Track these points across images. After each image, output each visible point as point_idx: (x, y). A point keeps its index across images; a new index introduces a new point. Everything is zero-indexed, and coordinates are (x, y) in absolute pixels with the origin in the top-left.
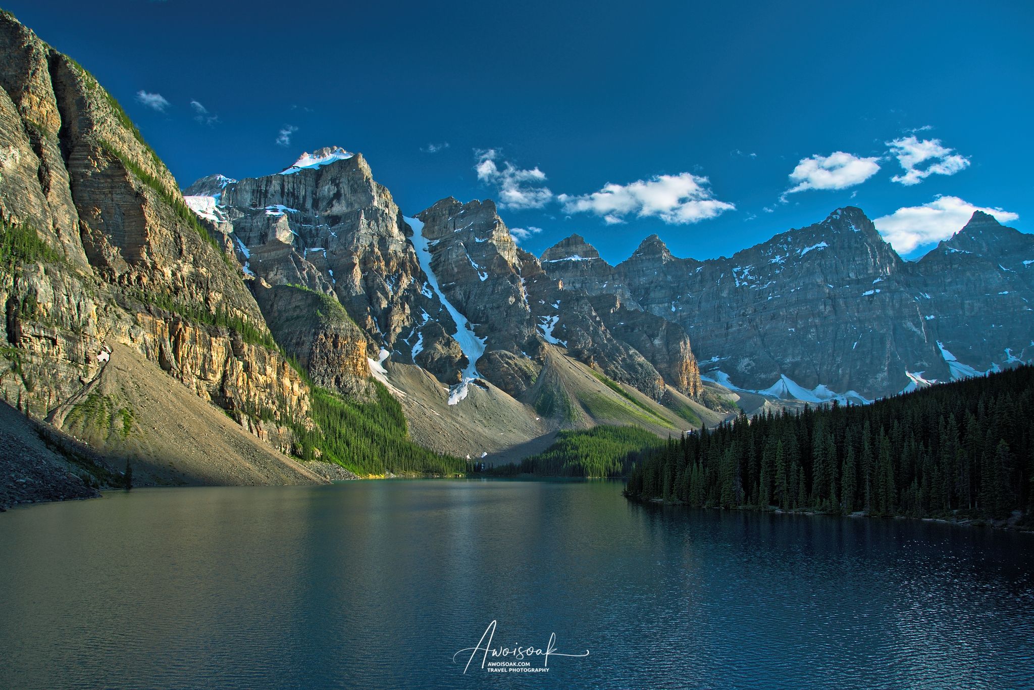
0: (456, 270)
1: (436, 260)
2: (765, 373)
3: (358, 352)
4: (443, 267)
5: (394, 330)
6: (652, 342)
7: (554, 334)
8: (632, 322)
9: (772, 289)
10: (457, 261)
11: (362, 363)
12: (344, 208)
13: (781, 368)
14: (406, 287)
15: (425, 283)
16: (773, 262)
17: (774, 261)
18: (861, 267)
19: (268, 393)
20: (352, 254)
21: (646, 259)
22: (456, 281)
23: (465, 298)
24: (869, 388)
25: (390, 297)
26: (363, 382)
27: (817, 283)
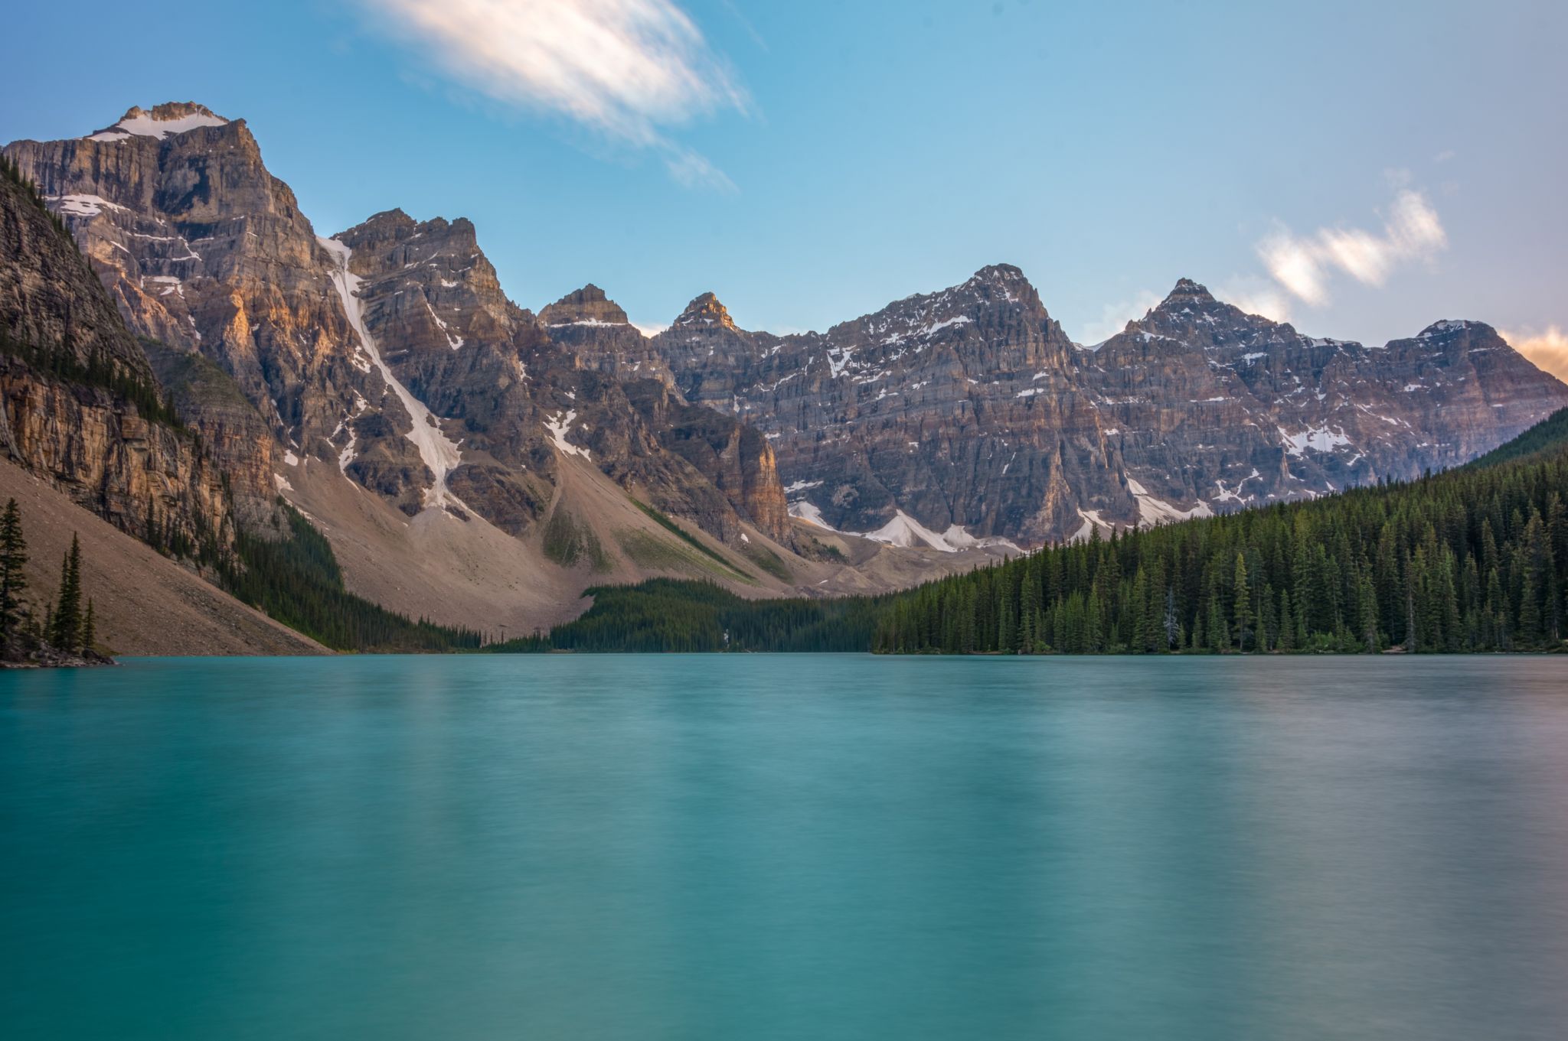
0: (409, 330)
1: (375, 312)
2: (875, 507)
3: (259, 455)
4: (386, 323)
5: (308, 422)
6: (718, 457)
7: (567, 438)
8: (686, 424)
9: (885, 383)
10: (411, 316)
11: (265, 474)
12: (214, 212)
13: (897, 501)
14: (328, 352)
15: (358, 348)
16: (887, 342)
17: (889, 341)
18: (1018, 354)
19: (180, 508)
20: (231, 290)
21: (697, 330)
22: (410, 347)
23: (425, 375)
24: (1025, 533)
25: (300, 367)
26: (267, 504)
27: (953, 376)
